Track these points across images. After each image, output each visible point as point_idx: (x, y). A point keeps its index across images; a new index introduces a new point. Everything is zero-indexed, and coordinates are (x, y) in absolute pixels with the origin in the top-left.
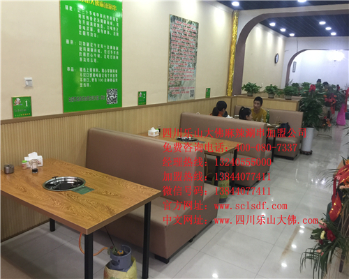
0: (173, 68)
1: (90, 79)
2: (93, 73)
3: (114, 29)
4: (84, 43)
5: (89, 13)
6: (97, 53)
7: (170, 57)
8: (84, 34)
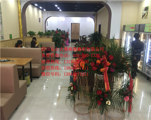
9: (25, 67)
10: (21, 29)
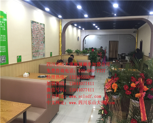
0: (34, 44)
3: (3, 27)
7: (32, 39)
10: (60, 48)
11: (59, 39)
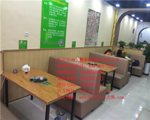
0: (88, 32)
1: (53, 34)
2: (54, 32)
3: (64, 13)
4: (51, 19)
5: (54, 6)
6: (56, 23)
7: (87, 27)
8: (51, 15)
9: (108, 74)
11: (113, 29)
